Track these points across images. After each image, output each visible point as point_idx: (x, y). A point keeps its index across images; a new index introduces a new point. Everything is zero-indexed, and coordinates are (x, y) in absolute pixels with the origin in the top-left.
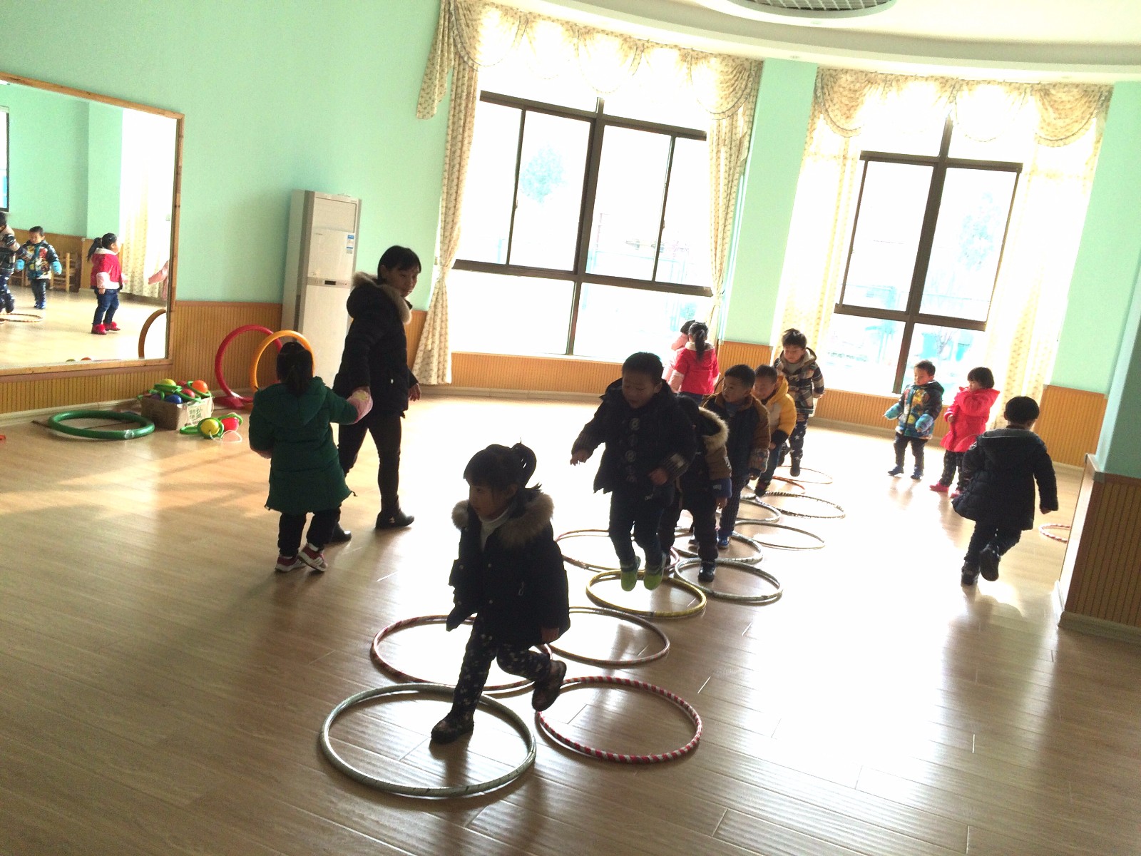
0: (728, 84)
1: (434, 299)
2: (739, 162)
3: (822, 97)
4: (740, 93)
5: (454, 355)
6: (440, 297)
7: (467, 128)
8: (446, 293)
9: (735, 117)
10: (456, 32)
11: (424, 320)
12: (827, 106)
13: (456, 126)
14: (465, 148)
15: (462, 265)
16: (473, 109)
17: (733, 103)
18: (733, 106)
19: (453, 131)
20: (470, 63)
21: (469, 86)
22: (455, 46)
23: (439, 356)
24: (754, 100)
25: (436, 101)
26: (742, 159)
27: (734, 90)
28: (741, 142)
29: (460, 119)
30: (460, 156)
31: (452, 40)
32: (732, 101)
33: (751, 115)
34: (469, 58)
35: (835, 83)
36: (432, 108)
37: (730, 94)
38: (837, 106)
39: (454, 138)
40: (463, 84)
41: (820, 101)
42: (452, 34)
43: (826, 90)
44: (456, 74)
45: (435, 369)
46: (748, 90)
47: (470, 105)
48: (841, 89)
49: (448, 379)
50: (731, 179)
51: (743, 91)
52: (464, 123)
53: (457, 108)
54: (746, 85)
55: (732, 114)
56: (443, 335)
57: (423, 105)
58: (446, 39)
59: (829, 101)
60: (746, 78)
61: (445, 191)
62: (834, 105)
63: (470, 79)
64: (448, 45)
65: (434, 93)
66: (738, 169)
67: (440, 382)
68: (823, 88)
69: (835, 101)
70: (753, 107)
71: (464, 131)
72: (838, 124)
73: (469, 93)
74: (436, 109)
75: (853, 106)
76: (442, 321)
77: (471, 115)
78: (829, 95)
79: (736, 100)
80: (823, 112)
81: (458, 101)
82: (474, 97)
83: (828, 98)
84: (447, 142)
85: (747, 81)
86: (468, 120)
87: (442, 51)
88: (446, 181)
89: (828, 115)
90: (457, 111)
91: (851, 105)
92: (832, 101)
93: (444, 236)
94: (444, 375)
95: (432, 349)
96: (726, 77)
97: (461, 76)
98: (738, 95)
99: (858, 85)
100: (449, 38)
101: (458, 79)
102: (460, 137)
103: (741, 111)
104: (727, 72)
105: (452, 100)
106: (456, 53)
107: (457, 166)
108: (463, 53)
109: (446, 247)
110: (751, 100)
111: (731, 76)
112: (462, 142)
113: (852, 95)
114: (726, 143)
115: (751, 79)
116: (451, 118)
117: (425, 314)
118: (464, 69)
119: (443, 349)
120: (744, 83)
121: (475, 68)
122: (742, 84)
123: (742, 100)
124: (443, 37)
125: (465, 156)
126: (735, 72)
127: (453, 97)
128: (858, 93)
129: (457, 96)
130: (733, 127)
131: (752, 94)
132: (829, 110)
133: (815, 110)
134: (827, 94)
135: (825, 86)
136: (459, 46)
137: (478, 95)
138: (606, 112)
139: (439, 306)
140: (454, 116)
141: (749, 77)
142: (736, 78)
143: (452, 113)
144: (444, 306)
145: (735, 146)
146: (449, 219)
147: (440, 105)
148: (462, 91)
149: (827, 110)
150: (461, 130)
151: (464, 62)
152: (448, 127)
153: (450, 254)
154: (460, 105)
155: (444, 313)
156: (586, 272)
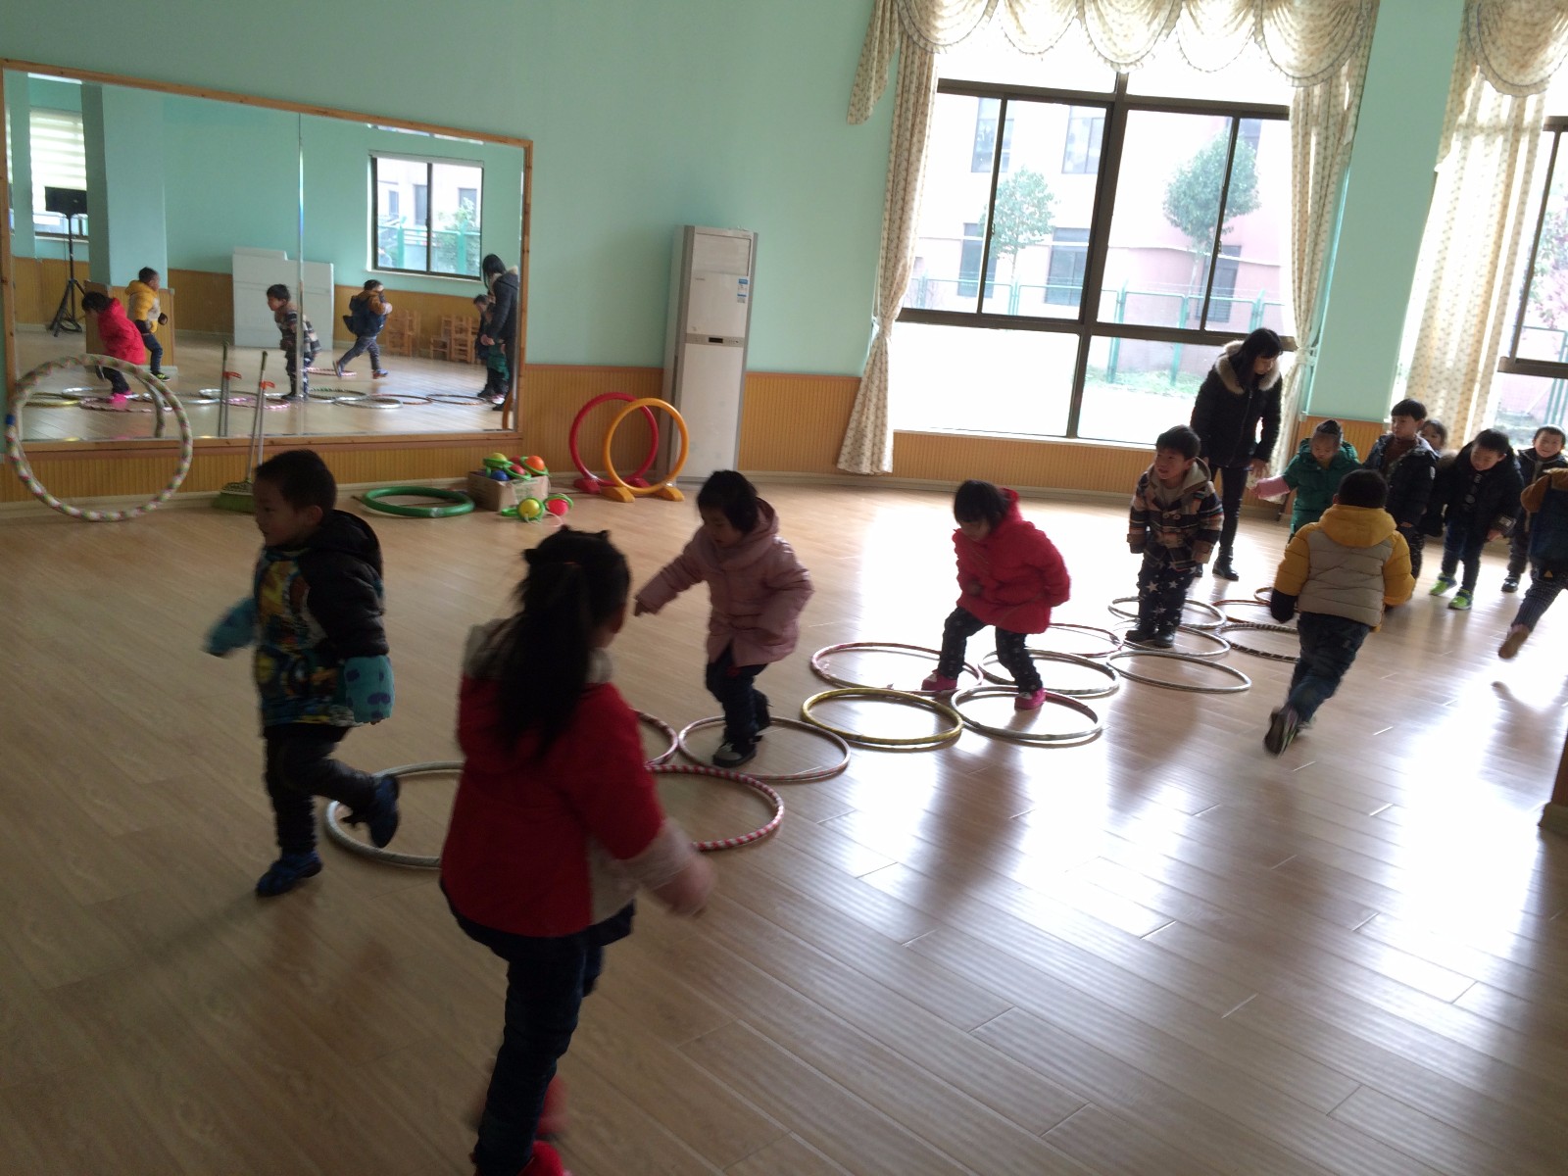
0: (1322, 32)
1: (871, 362)
2: (1341, 148)
3: (1478, 39)
4: (1343, 43)
5: (898, 436)
6: (877, 358)
7: (916, 131)
8: (886, 353)
9: (1334, 82)
10: (902, 4)
11: (857, 389)
12: (1487, 52)
13: (902, 130)
14: (913, 158)
15: (912, 315)
16: (925, 105)
17: (1330, 61)
18: (1332, 65)
19: (898, 136)
20: (922, 43)
21: (921, 74)
22: (901, 22)
23: (875, 436)
24: (1366, 53)
25: (872, 99)
26: (1345, 142)
27: (1332, 40)
28: (1345, 117)
29: (908, 120)
30: (907, 170)
31: (896, 16)
32: (1329, 57)
33: (1359, 75)
34: (920, 36)
35: (1500, 15)
36: (867, 109)
37: (1324, 47)
38: (1503, 50)
39: (899, 146)
40: (912, 73)
41: (1473, 44)
42: (895, 7)
43: (1485, 27)
44: (903, 61)
45: (868, 453)
46: (1356, 39)
47: (921, 100)
48: (1510, 24)
49: (887, 465)
50: (1326, 173)
51: (1349, 41)
52: (913, 125)
53: (904, 105)
54: (1354, 32)
55: (1331, 77)
56: (881, 409)
57: (855, 107)
58: (888, 15)
59: (1490, 44)
60: (1353, 22)
61: (887, 217)
62: (1498, 49)
63: (922, 64)
64: (891, 22)
65: (869, 88)
66: (1338, 159)
67: (875, 470)
68: (1479, 25)
69: (1499, 43)
70: (1364, 63)
71: (912, 136)
72: (1505, 78)
73: (920, 84)
74: (871, 109)
75: (1530, 49)
76: (880, 390)
77: (922, 113)
78: (1490, 34)
79: (1334, 55)
80: (1480, 60)
81: (905, 95)
82: (928, 88)
83: (1488, 39)
84: (891, 152)
85: (1356, 24)
86: (918, 120)
87: (882, 32)
88: (888, 205)
89: (1490, 65)
90: (903, 110)
91: (1527, 45)
92: (1494, 43)
93: (885, 278)
94: (880, 461)
95: (866, 427)
96: (1317, 23)
97: (909, 62)
98: (1339, 48)
99: (1538, 15)
100: (891, 13)
101: (906, 67)
102: (906, 144)
103: (1345, 69)
104: (1320, 15)
105: (897, 96)
106: (902, 34)
107: (902, 183)
108: (911, 32)
109: (887, 293)
110: (1360, 54)
111: (1328, 21)
112: (909, 151)
113: (1529, 32)
114: (1320, 120)
115: (1361, 22)
116: (896, 119)
117: (859, 380)
118: (913, 53)
119: (880, 426)
120: (1350, 29)
121: (929, 49)
122: (1345, 31)
123: (1345, 55)
124: (884, 12)
125: (912, 169)
126: (1333, 15)
127: (900, 92)
128: (1538, 29)
129: (905, 90)
130: (1331, 95)
131: (1362, 44)
132: (1491, 58)
133: (1466, 59)
134: (1486, 34)
135: (1483, 22)
136: (906, 22)
137: (934, 84)
138: (1132, 90)
139: (877, 370)
140: (900, 116)
141: (1357, 19)
142: (1335, 23)
143: (897, 113)
144: (883, 369)
145: (1335, 124)
146: (891, 255)
147: (879, 104)
148: (911, 82)
149: (1486, 58)
150: (908, 134)
151: (914, 43)
152: (892, 132)
153: (892, 302)
154: (907, 102)
155: (883, 379)
156: (1099, 320)
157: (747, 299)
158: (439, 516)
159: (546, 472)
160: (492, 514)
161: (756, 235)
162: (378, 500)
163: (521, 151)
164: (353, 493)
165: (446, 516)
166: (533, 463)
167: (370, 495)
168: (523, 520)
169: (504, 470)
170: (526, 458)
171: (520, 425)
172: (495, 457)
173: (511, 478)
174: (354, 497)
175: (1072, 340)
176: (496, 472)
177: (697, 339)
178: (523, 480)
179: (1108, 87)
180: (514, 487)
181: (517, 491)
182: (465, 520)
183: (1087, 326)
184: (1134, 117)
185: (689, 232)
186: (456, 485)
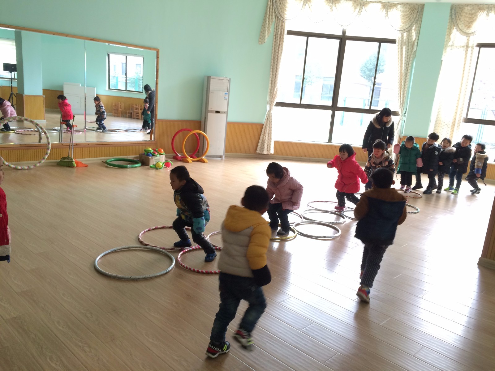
0: (407, 16)
1: (267, 119)
2: (413, 52)
3: (455, 19)
4: (413, 20)
5: (275, 142)
6: (269, 118)
7: (280, 47)
8: (271, 116)
9: (410, 32)
10: (275, 7)
11: (262, 127)
12: (458, 23)
13: (276, 46)
14: (279, 55)
15: (279, 104)
16: (283, 38)
17: (409, 25)
18: (409, 27)
19: (275, 48)
20: (282, 19)
21: (282, 29)
22: (275, 12)
23: (268, 142)
24: (420, 23)
25: (266, 37)
26: (414, 51)
27: (410, 19)
28: (414, 43)
29: (277, 43)
30: (277, 59)
31: (273, 10)
32: (409, 24)
33: (418, 30)
34: (281, 17)
35: (462, 11)
36: (265, 39)
37: (407, 21)
38: (463, 22)
39: (275, 51)
40: (279, 28)
41: (454, 20)
42: (273, 8)
43: (457, 15)
44: (276, 25)
45: (266, 148)
46: (417, 18)
47: (282, 37)
48: (465, 14)
49: (272, 152)
50: (408, 60)
51: (415, 19)
52: (279, 45)
53: (276, 38)
55: (409, 30)
56: (270, 134)
57: (261, 39)
58: (271, 10)
59: (458, 20)
60: (416, 13)
61: (271, 73)
62: (461, 22)
63: (282, 26)
64: (272, 12)
65: (265, 33)
66: (412, 56)
67: (268, 153)
68: (455, 14)
69: (461, 20)
70: (420, 26)
71: (279, 48)
72: (463, 31)
73: (281, 32)
74: (266, 39)
75: (471, 22)
76: (269, 128)
77: (282, 41)
78: (458, 17)
79: (410, 23)
80: (456, 25)
81: (277, 35)
82: (284, 33)
83: (458, 19)
84: (272, 53)
85: (417, 14)
86: (281, 43)
87: (269, 15)
88: (271, 70)
89: (458, 27)
90: (276, 40)
91: (470, 20)
92: (460, 20)
93: (271, 93)
94: (270, 150)
95: (265, 139)
96: (405, 13)
97: (278, 25)
98: (412, 21)
99: (473, 11)
100: (272, 9)
101: (277, 27)
102: (277, 51)
103: (414, 28)
104: (406, 11)
105: (274, 36)
106: (276, 16)
107: (276, 63)
108: (278, 15)
109: (271, 97)
110: (418, 23)
111: (408, 13)
112: (278, 53)
113: (470, 16)
114: (406, 44)
115: (418, 13)
116: (274, 43)
117: (263, 125)
118: (279, 22)
119: (270, 139)
120: (415, 15)
121: (284, 21)
122: (414, 16)
123: (414, 23)
124: (270, 9)
125: (279, 58)
126: (410, 11)
127: (275, 34)
128: (473, 15)
129: (276, 34)
130: (409, 36)
131: (419, 20)
132: (459, 25)
133: (451, 25)
134: (457, 17)
135: (456, 13)
136: (277, 12)
137: (286, 32)
138: (347, 34)
139: (268, 122)
140: (275, 42)
141: (417, 12)
142: (410, 13)
143: (274, 41)
144: (271, 121)
145: (411, 45)
146: (273, 85)
147: (269, 38)
148: (278, 31)
149: (457, 25)
150: (278, 48)
151: (279, 19)
152: (273, 47)
153: (273, 100)
154: (277, 37)
155: (270, 124)
156: (338, 106)
157: (227, 99)
158: (130, 168)
159: (164, 154)
160: (147, 167)
161: (230, 79)
162: (111, 163)
163: (155, 52)
164: (103, 161)
165: (132, 168)
166: (160, 151)
167: (108, 161)
168: (157, 169)
169: (151, 153)
170: (158, 149)
171: (156, 139)
172: (148, 149)
173: (153, 155)
174: (103, 162)
175: (330, 112)
176: (148, 154)
177: (212, 112)
178: (157, 156)
179: (340, 33)
180: (154, 159)
181: (155, 160)
182: (139, 169)
183: (334, 107)
184: (348, 42)
185: (209, 78)
186: (136, 158)
